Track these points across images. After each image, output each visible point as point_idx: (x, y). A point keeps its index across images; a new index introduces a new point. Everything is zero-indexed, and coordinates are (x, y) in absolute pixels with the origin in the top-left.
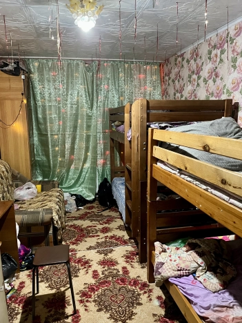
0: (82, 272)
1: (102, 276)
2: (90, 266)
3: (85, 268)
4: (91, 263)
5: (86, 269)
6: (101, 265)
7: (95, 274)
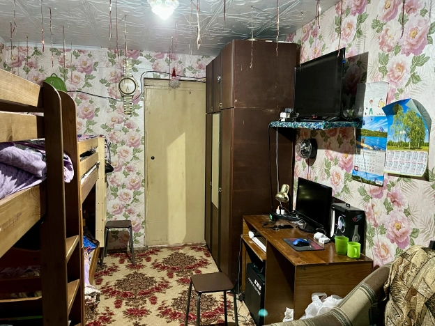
0: (169, 303)
1: (147, 299)
2: (160, 309)
3: (166, 307)
4: (158, 312)
5: (165, 305)
6: (146, 310)
7: (154, 301)
